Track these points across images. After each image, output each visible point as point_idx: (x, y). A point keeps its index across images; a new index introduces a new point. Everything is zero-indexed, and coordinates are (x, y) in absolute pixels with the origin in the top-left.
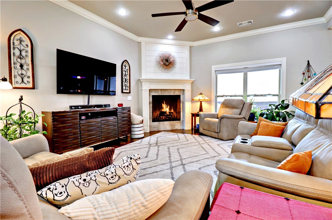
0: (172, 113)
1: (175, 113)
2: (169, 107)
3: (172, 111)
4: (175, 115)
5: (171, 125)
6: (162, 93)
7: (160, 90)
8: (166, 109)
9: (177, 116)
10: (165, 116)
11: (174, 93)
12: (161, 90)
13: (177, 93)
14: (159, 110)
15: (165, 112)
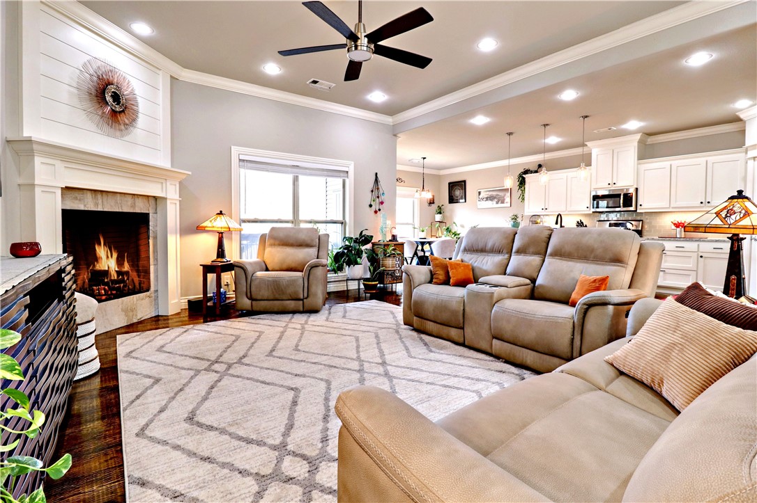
0: (127, 273)
1: (134, 275)
2: (115, 255)
3: (126, 267)
4: (136, 280)
5: (126, 311)
6: (97, 204)
7: (89, 195)
8: (107, 261)
9: (140, 284)
10: (107, 284)
11: (133, 206)
12: (95, 191)
13: (140, 207)
14: (88, 268)
15: (106, 273)
